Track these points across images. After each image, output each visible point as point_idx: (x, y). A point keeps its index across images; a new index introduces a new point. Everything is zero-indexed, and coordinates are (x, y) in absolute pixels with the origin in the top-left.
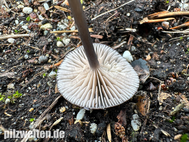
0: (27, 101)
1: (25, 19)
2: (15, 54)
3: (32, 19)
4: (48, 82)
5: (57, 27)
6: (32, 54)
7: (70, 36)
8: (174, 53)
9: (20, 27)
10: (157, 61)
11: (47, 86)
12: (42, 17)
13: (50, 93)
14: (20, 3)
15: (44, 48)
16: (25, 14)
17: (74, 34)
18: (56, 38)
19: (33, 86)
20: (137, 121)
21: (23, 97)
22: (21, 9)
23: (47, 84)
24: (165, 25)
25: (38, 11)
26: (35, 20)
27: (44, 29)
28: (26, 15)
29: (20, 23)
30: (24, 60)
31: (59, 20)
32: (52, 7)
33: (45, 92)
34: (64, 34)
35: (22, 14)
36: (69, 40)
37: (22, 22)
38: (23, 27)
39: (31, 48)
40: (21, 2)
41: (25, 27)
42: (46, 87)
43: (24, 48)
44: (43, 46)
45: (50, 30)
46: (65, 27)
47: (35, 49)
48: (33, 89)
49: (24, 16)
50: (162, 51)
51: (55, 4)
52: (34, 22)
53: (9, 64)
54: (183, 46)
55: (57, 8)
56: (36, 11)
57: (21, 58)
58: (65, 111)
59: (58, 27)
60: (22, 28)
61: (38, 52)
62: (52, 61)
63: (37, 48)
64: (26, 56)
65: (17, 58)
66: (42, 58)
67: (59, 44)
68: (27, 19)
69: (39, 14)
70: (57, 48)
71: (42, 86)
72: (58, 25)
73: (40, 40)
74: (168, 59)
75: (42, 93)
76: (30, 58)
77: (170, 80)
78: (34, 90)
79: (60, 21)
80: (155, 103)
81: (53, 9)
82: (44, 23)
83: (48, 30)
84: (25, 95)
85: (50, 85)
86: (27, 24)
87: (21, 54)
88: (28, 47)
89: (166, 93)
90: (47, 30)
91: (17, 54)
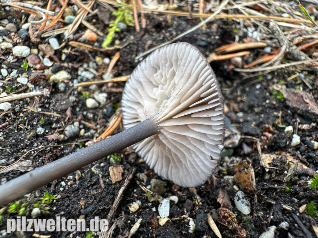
0: (68, 205)
1: (20, 67)
2: (18, 129)
3: (31, 65)
4: (93, 169)
5: (78, 76)
6: (48, 124)
7: (104, 88)
8: (256, 99)
9: (13, 80)
10: (236, 112)
11: (93, 174)
12: (48, 60)
13: (103, 185)
14: (4, 40)
15: (68, 113)
16: (17, 57)
17: (110, 85)
18: (82, 94)
19: (68, 178)
20: (244, 200)
21: (58, 201)
22: (7, 49)
23: (91, 171)
24: (236, 62)
25: (39, 51)
26: (38, 66)
27: (56, 82)
28: (20, 60)
29: (12, 74)
30: (37, 136)
31: (80, 64)
32: (63, 44)
33: (93, 185)
34: (93, 87)
35: (10, 59)
36: (105, 95)
37: (15, 71)
38: (18, 80)
39: (44, 115)
40: (4, 37)
41: (23, 80)
42: (91, 177)
43: (32, 116)
44: (66, 110)
45: (68, 83)
46: (92, 76)
47: (51, 115)
48: (69, 183)
49: (16, 62)
50: (239, 99)
51: (68, 39)
52: (35, 69)
53: (12, 147)
54: (266, 89)
55: (74, 45)
56: (35, 51)
57: (31, 134)
58: (139, 209)
59: (80, 75)
60: (17, 82)
61: (58, 121)
62: (85, 132)
63: (55, 114)
64: (40, 130)
65: (23, 135)
66: (70, 129)
67: (90, 103)
68: (22, 66)
69: (43, 57)
70: (88, 109)
71: (83, 175)
72: (79, 73)
73: (57, 101)
74: (251, 107)
75: (88, 187)
76: (47, 133)
77: (264, 136)
78: (71, 185)
79: (81, 66)
80: (259, 170)
81: (67, 46)
82: (55, 71)
83: (66, 81)
84: (59, 196)
85: (97, 172)
86: (25, 74)
87: (29, 127)
88: (38, 113)
89: (268, 155)
90: (63, 82)
91: (21, 129)
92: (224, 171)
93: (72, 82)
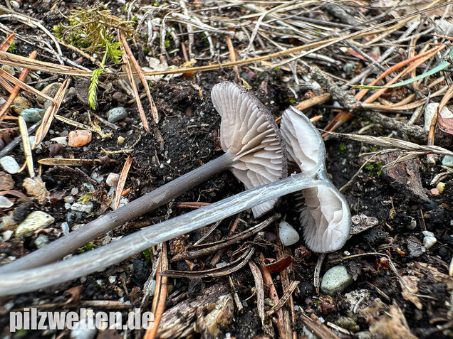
92: (354, 325)
93: (60, 228)
